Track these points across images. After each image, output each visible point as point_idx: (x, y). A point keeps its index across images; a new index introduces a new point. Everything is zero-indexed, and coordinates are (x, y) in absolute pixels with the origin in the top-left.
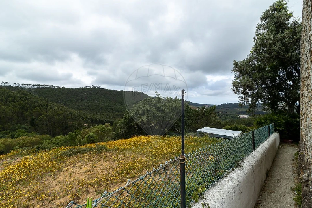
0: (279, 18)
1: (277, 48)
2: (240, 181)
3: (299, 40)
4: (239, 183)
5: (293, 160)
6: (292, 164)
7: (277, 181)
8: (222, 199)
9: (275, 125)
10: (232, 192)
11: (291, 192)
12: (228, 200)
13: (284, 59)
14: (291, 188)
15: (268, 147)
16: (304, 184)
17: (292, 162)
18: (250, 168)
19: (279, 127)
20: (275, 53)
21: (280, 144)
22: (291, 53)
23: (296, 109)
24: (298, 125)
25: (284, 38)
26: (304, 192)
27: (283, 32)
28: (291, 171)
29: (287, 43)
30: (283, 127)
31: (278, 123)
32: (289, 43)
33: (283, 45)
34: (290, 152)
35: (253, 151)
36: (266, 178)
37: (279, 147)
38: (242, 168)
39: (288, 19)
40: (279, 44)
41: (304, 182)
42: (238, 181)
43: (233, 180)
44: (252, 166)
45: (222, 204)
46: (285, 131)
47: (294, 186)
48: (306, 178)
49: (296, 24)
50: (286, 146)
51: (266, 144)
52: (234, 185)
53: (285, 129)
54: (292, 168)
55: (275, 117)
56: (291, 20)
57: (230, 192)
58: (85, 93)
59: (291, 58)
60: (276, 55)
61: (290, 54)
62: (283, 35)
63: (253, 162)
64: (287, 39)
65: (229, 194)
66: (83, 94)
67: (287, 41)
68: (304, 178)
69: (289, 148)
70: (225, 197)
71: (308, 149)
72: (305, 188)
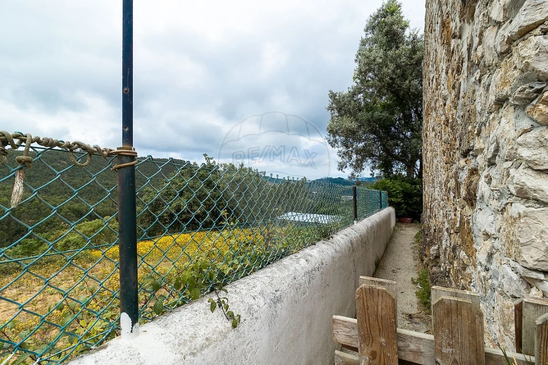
0: (392, 25)
1: (390, 71)
2: (323, 261)
3: (419, 62)
4: (322, 264)
5: (414, 243)
6: (412, 248)
7: (391, 273)
8: (276, 291)
9: (390, 195)
10: (302, 279)
11: (413, 285)
12: (292, 294)
13: (400, 90)
14: (412, 279)
15: (378, 220)
16: (432, 263)
17: (413, 245)
18: (345, 243)
19: (395, 198)
20: (388, 79)
21: (396, 225)
22: (410, 82)
23: (416, 174)
24: (420, 195)
25: (399, 56)
26: (433, 274)
27: (397, 48)
28: (412, 257)
29: (403, 64)
30: (400, 198)
31: (394, 191)
32: (407, 65)
33: (398, 67)
34: (409, 233)
35: (355, 221)
36: (376, 271)
37: (394, 228)
38: (331, 242)
39: (403, 29)
40: (392, 66)
41: (433, 260)
42: (320, 260)
43: (309, 258)
44: (351, 241)
45: (275, 303)
46: (403, 205)
47: (416, 276)
48: (435, 252)
49: (414, 39)
50: (404, 226)
51: (376, 217)
52: (309, 267)
53: (403, 201)
54: (412, 254)
55: (389, 183)
56: (407, 33)
57: (300, 278)
58: (64, 161)
59: (409, 89)
60: (388, 84)
61: (407, 82)
62: (397, 52)
63: (353, 236)
64: (404, 59)
65: (295, 281)
66: (60, 162)
67: (403, 62)
68: (432, 253)
69: (407, 229)
70: (284, 287)
71: (436, 212)
72: (434, 269)
